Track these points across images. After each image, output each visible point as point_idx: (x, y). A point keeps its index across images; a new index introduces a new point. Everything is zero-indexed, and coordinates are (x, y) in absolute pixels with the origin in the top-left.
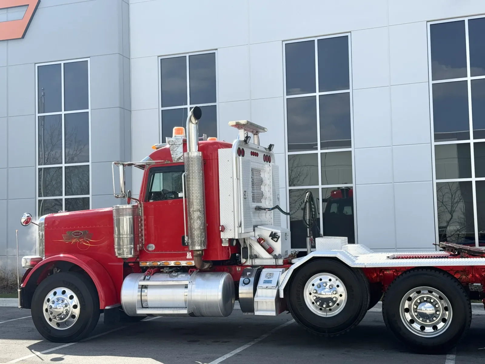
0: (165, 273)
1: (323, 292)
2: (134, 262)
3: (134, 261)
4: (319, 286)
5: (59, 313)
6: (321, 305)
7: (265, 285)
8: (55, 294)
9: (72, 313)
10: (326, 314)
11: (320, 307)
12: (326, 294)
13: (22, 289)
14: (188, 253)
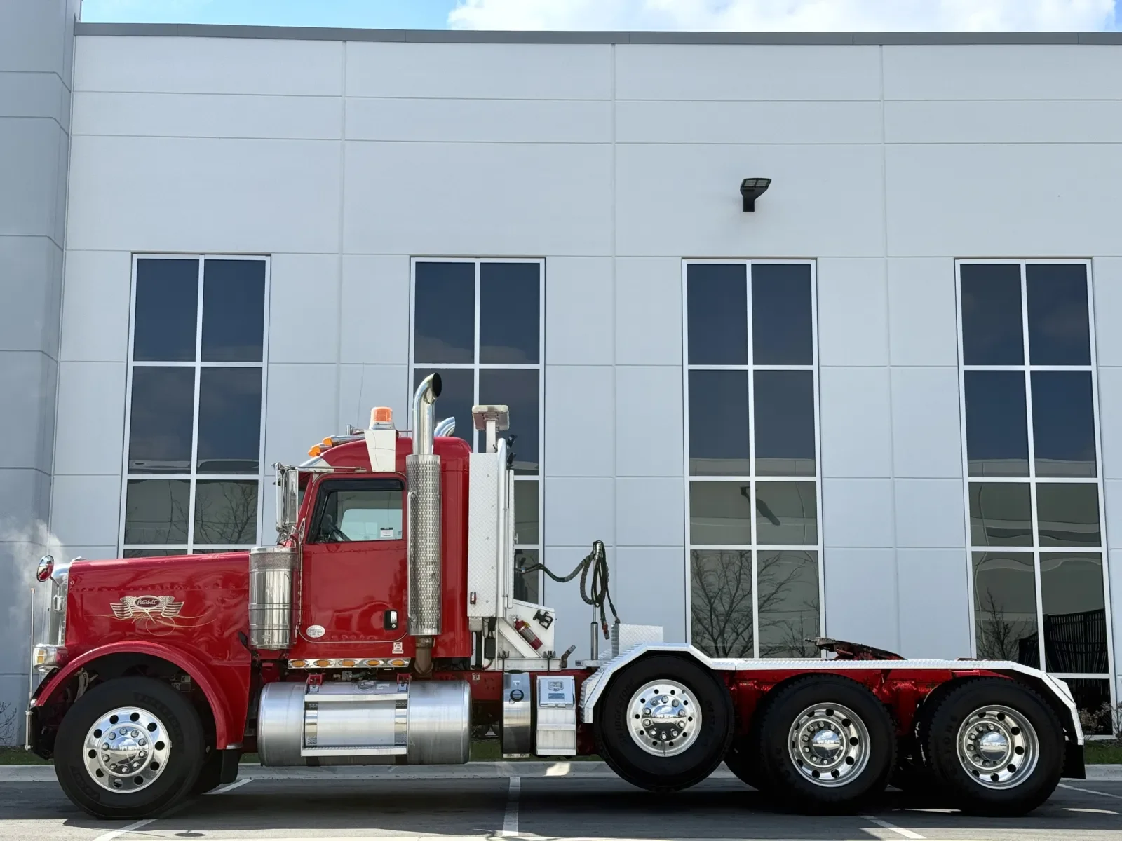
0: (344, 681)
1: (658, 714)
2: (275, 660)
3: (277, 658)
4: (654, 703)
5: (123, 758)
6: (658, 737)
7: (553, 702)
8: (114, 720)
9: (153, 758)
10: (662, 751)
11: (654, 740)
12: (665, 715)
13: (34, 710)
14: (395, 643)
